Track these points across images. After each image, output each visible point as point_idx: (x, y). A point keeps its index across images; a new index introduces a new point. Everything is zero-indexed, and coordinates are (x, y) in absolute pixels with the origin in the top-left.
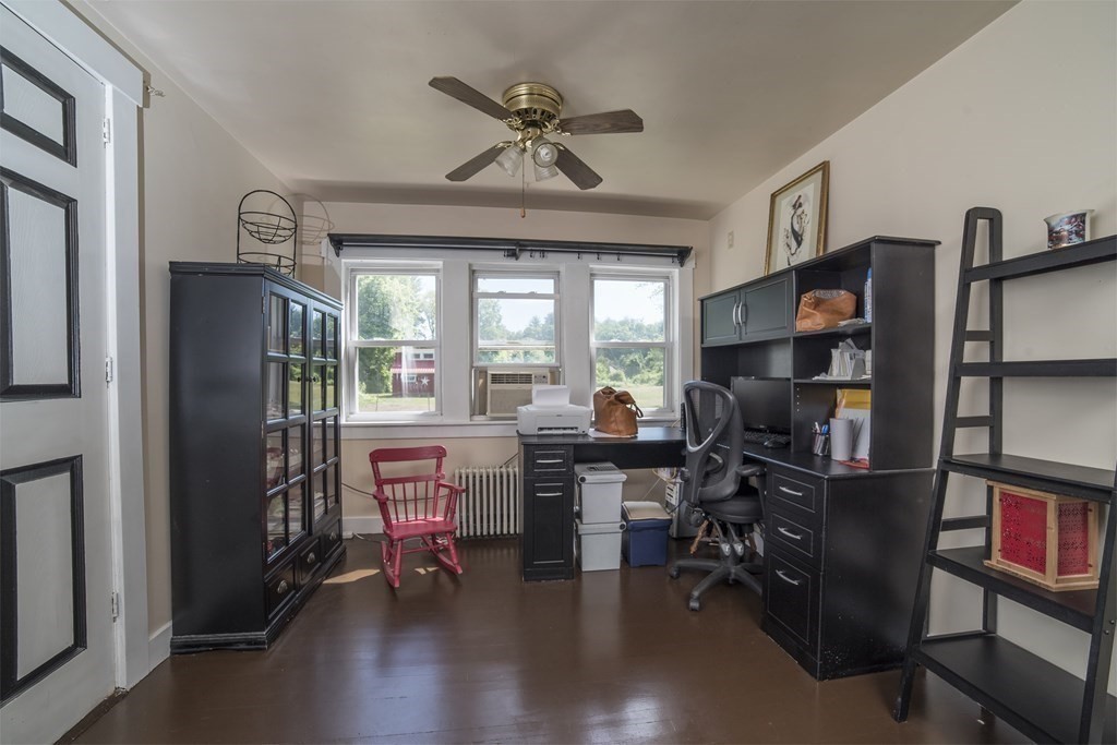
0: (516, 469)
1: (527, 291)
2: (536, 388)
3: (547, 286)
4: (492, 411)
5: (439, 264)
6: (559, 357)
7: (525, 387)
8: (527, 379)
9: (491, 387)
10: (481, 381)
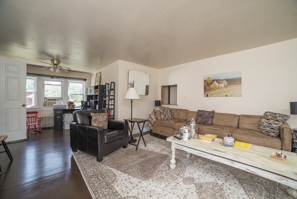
0: (53, 115)
1: (55, 84)
2: (57, 101)
3: (59, 83)
4: (48, 105)
5: (36, 78)
6: (62, 96)
7: (55, 101)
8: (55, 100)
9: (47, 101)
10: (45, 100)
